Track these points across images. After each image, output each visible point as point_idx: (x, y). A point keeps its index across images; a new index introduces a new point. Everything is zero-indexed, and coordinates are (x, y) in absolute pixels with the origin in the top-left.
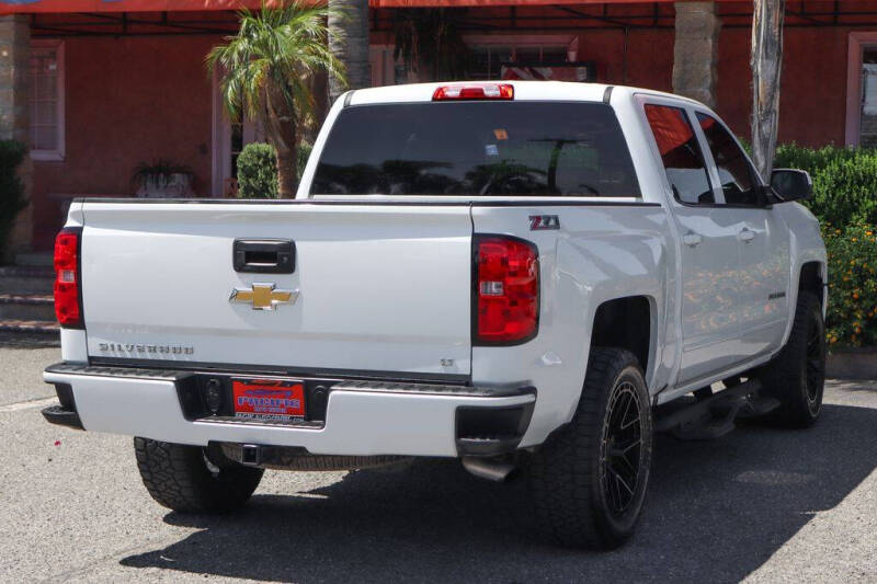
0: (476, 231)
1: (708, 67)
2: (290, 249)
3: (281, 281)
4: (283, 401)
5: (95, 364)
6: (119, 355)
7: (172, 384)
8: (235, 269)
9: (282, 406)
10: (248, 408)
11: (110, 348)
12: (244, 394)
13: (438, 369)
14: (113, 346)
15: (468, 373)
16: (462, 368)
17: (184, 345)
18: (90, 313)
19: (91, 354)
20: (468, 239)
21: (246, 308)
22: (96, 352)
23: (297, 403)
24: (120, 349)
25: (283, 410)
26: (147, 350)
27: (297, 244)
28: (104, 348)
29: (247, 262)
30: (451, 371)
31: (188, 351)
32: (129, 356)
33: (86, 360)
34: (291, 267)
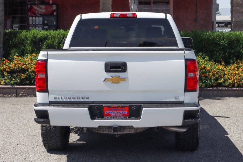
0: (185, 58)
1: (111, 6)
2: (125, 65)
3: (122, 75)
4: (121, 112)
5: (51, 104)
6: (61, 100)
7: (87, 109)
8: (106, 72)
9: (121, 114)
10: (108, 115)
11: (58, 98)
12: (108, 110)
13: (174, 100)
14: (59, 98)
15: (183, 100)
16: (181, 99)
17: (85, 96)
18: (50, 87)
19: (50, 101)
20: (184, 60)
21: (109, 83)
22: (52, 99)
23: (126, 113)
24: (62, 99)
25: (121, 115)
26: (72, 98)
27: (127, 63)
28: (55, 98)
29: (110, 69)
30: (177, 100)
31: (87, 98)
32: (65, 100)
33: (48, 102)
34: (125, 70)
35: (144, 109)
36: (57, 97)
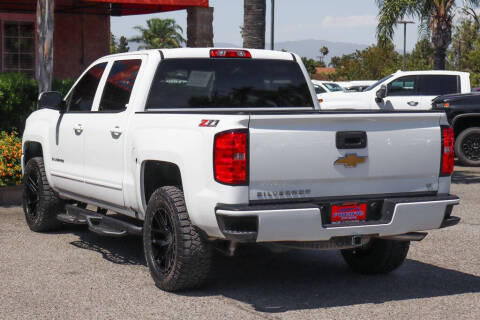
2: (363, 135)
3: (359, 152)
4: (356, 213)
5: (253, 205)
6: (268, 198)
7: (318, 210)
8: (337, 148)
10: (338, 219)
11: (263, 195)
12: (337, 211)
13: (425, 189)
14: (265, 193)
15: (437, 190)
16: (434, 187)
17: (305, 189)
18: (252, 177)
19: (251, 199)
21: (341, 167)
22: (254, 196)
23: (362, 213)
24: (269, 195)
25: (355, 217)
26: (285, 194)
27: (368, 134)
28: (259, 195)
29: (345, 143)
30: (430, 189)
31: (308, 191)
32: (274, 198)
33: (247, 202)
34: (364, 145)
35: (397, 205)
36: (263, 192)
